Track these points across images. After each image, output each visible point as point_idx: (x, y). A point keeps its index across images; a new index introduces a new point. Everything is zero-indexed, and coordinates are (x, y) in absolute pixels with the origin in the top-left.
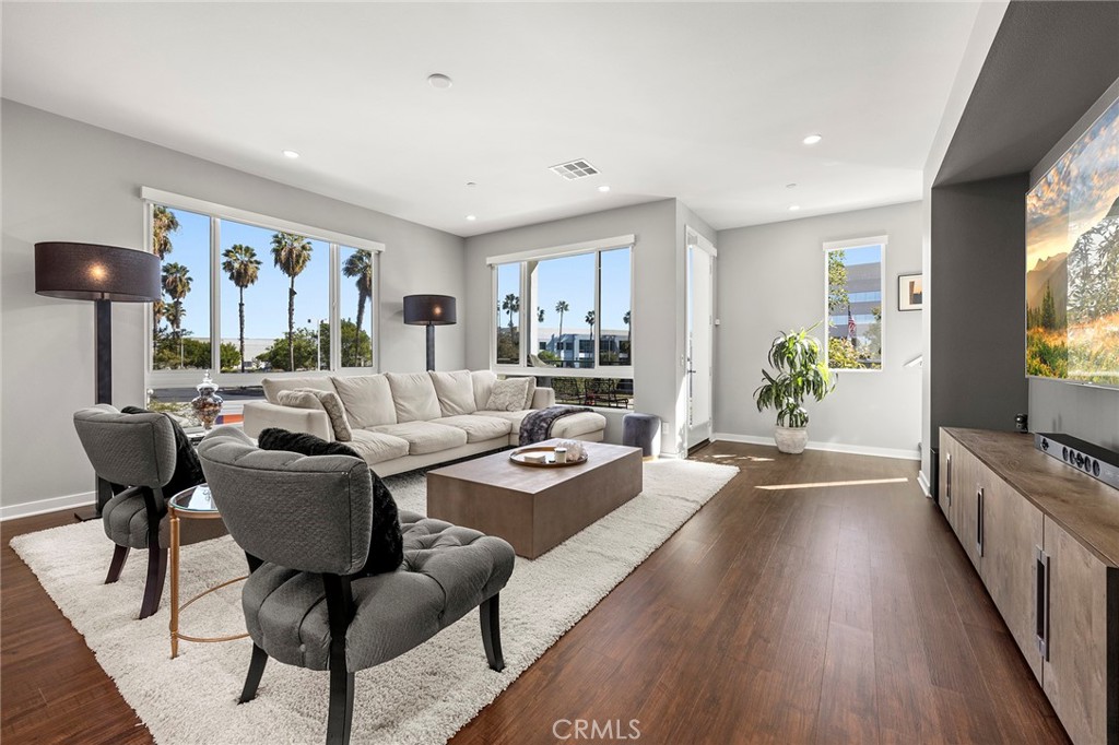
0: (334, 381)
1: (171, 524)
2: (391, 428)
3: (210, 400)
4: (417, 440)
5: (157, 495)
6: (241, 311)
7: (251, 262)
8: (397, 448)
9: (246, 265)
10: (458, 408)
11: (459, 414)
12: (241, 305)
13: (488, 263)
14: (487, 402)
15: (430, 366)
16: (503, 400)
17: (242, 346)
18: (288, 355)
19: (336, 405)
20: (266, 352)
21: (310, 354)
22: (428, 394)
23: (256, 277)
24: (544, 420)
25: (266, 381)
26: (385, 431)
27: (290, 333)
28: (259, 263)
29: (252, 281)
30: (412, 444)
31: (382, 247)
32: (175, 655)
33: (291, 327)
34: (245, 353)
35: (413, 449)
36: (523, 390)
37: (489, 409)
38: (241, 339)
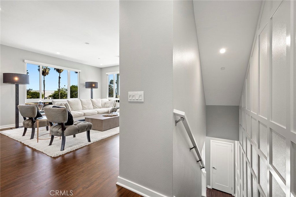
0: (68, 101)
1: (37, 122)
2: (80, 111)
3: (41, 104)
4: (86, 113)
5: (34, 119)
6: (44, 83)
7: (47, 69)
8: (81, 114)
9: (45, 70)
10: (97, 107)
11: (97, 108)
12: (44, 81)
13: (106, 74)
14: (104, 106)
15: (92, 98)
16: (108, 105)
17: (44, 93)
18: (58, 95)
19: (68, 105)
20: (52, 94)
21: (65, 95)
22: (90, 104)
23: (48, 73)
24: (115, 109)
25: (52, 101)
26: (79, 111)
27: (59, 89)
28: (49, 69)
29: (47, 74)
30: (84, 114)
31: (80, 71)
32: (38, 142)
33: (59, 87)
34: (45, 95)
35: (84, 115)
36: (113, 103)
37: (105, 107)
38: (44, 91)
